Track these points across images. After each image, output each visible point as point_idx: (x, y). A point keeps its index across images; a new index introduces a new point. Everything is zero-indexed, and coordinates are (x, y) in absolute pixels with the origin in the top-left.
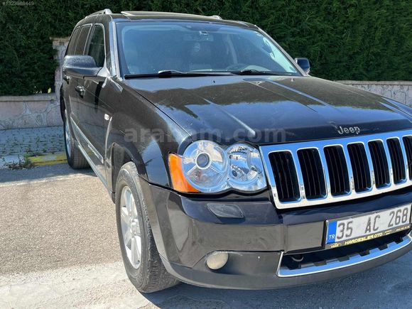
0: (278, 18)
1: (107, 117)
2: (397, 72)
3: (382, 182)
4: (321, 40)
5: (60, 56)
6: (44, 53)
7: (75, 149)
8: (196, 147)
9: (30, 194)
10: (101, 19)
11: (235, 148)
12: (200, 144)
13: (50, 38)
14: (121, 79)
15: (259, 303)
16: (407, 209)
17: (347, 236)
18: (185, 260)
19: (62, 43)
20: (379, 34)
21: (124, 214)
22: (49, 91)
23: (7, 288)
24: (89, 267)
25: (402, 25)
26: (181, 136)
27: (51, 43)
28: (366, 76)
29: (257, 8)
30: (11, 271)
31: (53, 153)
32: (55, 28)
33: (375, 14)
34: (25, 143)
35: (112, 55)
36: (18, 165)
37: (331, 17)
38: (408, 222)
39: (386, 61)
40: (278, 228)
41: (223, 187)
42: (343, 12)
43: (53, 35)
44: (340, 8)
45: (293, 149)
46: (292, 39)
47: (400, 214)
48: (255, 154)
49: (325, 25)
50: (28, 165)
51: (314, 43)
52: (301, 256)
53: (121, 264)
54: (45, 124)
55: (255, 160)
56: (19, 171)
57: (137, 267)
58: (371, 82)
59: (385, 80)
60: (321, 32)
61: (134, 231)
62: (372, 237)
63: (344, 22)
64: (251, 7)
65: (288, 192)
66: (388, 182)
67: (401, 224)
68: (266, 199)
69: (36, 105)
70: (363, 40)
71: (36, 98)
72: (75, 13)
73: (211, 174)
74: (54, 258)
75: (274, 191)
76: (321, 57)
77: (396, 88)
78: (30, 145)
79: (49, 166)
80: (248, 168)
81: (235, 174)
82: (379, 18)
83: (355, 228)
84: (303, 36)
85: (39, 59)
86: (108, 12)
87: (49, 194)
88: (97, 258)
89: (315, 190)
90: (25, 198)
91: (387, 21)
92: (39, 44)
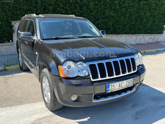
0: (97, 12)
1: (37, 53)
2: (141, 31)
3: (124, 72)
4: (113, 20)
5: (14, 28)
6: (8, 27)
7: (23, 64)
8: (67, 63)
9: (8, 81)
10: (32, 18)
11: (79, 63)
12: (68, 62)
13: (11, 21)
14: (41, 40)
15: (88, 112)
16: (131, 80)
17: (113, 89)
18: (64, 98)
19: (15, 23)
20: (134, 17)
21: (44, 85)
22: (11, 41)
23: (5, 112)
24: (32, 104)
25: (142, 14)
26: (62, 60)
27: (11, 23)
28: (130, 33)
29: (89, 9)
30: (6, 106)
31: (14, 65)
32: (13, 18)
33: (132, 10)
34: (2, 61)
35: (37, 32)
36: (1, 70)
37: (116, 11)
38: (132, 84)
39: (137, 27)
40: (92, 87)
41: (76, 75)
42: (120, 9)
43: (12, 20)
44: (119, 8)
45: (96, 63)
46: (102, 20)
47: (130, 82)
48: (85, 65)
49: (114, 15)
50: (5, 70)
51: (110, 21)
52: (100, 95)
53: (43, 103)
54: (10, 54)
55: (85, 66)
56: (2, 72)
57: (48, 102)
58: (132, 35)
59: (137, 34)
60: (113, 17)
61: (47, 91)
62: (121, 89)
63: (121, 13)
64: (87, 8)
65: (95, 76)
66: (126, 72)
67: (130, 85)
68: (88, 78)
69: (6, 47)
70: (128, 20)
71: (6, 44)
72: (20, 12)
73: (72, 71)
74: (20, 102)
75: (91, 76)
76: (113, 26)
77: (141, 37)
78: (5, 62)
79: (13, 70)
80: (83, 69)
81: (79, 71)
82: (133, 12)
83: (115, 86)
84: (106, 19)
85: (6, 30)
86: (35, 15)
87: (15, 80)
88: (34, 101)
89: (103, 75)
90: (6, 82)
91: (137, 12)
92: (6, 24)
